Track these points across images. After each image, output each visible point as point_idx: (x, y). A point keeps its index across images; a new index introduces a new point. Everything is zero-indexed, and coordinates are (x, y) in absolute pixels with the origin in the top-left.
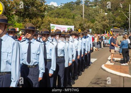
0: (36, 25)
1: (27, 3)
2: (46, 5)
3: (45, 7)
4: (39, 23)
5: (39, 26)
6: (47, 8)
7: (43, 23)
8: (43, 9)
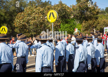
0: (93, 25)
1: (82, 9)
2: (99, 8)
3: (98, 10)
4: (95, 24)
5: (96, 27)
6: (100, 11)
7: (99, 23)
8: (95, 13)
